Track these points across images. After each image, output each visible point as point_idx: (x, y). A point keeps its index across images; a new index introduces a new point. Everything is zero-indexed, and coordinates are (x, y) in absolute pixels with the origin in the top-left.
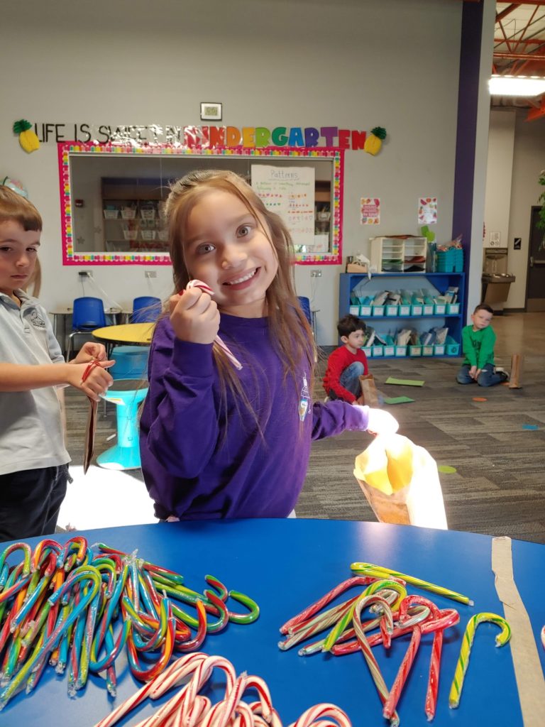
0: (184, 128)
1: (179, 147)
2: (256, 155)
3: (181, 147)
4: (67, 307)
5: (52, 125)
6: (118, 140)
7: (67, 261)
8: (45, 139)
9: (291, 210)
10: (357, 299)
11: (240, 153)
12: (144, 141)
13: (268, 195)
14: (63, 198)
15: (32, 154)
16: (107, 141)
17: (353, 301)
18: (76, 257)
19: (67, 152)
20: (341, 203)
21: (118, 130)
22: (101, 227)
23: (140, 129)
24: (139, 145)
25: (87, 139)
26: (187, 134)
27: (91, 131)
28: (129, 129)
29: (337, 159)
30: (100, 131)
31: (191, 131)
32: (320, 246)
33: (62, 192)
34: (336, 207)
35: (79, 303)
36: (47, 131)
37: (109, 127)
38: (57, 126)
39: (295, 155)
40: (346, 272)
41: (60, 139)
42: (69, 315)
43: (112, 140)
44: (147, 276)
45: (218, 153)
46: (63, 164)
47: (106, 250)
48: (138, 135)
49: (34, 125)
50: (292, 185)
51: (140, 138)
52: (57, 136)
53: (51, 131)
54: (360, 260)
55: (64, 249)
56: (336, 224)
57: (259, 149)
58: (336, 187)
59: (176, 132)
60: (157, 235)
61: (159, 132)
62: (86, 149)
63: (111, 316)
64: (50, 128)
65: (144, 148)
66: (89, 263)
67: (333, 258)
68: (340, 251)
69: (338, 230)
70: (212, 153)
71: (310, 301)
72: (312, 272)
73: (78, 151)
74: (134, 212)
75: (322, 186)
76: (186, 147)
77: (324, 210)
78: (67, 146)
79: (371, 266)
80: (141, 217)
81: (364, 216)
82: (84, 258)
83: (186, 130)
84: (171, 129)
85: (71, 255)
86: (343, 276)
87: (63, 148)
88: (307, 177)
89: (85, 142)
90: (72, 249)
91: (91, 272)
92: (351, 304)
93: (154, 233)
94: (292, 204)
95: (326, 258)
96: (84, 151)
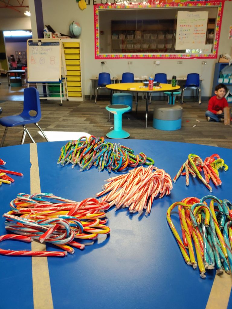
1: (145, 4)
2: (181, 6)
3: (146, 4)
4: (96, 77)
6: (119, 2)
7: (97, 57)
8: (89, 3)
9: (195, 32)
10: (223, 75)
11: (173, 5)
12: (130, 2)
13: (184, 26)
14: (96, 30)
15: (83, 10)
16: (114, 3)
17: (221, 76)
18: (100, 56)
19: (97, 9)
20: (220, 29)
22: (111, 43)
24: (128, 4)
25: (106, 3)
29: (220, 6)
32: (207, 50)
33: (95, 27)
34: (217, 31)
35: (101, 75)
39: (199, 5)
40: (219, 62)
41: (95, 3)
42: (97, 80)
44: (128, 63)
45: (163, 6)
46: (96, 15)
47: (112, 52)
50: (196, 20)
51: (128, 1)
52: (94, 2)
54: (226, 57)
55: (96, 52)
56: (216, 39)
57: (182, 3)
58: (218, 21)
60: (134, 46)
62: (106, 7)
63: (113, 81)
65: (130, 5)
66: (105, 58)
67: (213, 55)
68: (217, 52)
69: (217, 42)
70: (160, 6)
71: (200, 76)
72: (203, 62)
73: (102, 8)
74: (125, 36)
75: (211, 21)
76: (148, 4)
77: (212, 33)
78: (98, 6)
79: (231, 59)
80: (127, 38)
81: (231, 35)
82: (103, 56)
85: (98, 55)
86: (217, 64)
87: (96, 7)
88: (204, 16)
89: (105, 4)
90: (99, 52)
91: (106, 62)
92: (219, 77)
93: (133, 45)
94: (196, 30)
95: (210, 55)
96: (104, 8)
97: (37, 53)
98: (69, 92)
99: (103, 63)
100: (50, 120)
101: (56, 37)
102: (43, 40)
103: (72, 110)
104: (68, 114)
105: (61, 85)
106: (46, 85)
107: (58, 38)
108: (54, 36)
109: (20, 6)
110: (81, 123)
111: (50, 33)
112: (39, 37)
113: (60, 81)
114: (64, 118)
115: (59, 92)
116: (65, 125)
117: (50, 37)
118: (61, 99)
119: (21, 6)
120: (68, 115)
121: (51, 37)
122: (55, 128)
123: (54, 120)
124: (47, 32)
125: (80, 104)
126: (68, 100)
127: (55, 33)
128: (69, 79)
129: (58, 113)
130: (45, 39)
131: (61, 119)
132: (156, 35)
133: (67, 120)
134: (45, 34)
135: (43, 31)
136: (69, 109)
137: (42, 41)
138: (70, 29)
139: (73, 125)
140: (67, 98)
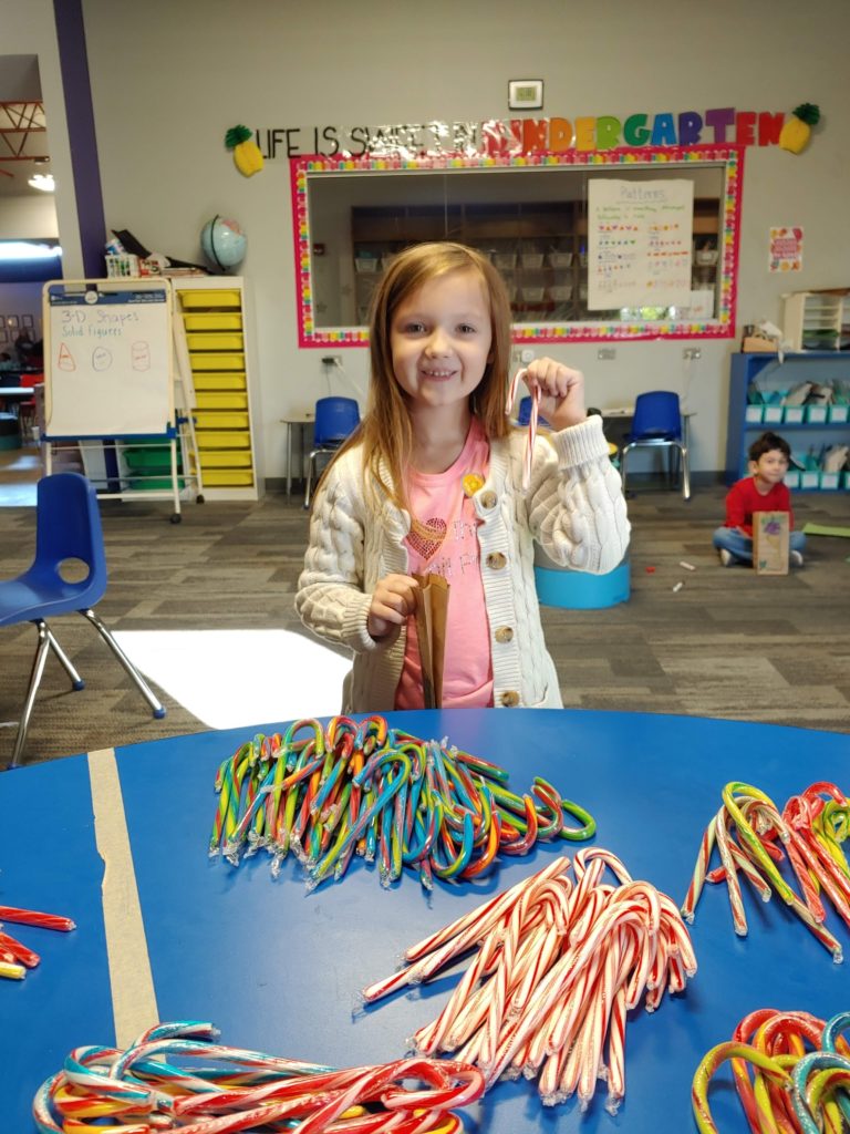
0: (483, 123)
1: (474, 155)
2: (597, 162)
3: (478, 155)
4: (306, 412)
5: (282, 131)
6: (380, 150)
7: (305, 342)
8: (271, 154)
9: (652, 250)
10: (759, 395)
11: (571, 160)
12: (420, 149)
13: (615, 228)
14: (299, 244)
15: (253, 177)
16: (364, 152)
17: (753, 399)
18: (317, 336)
19: (304, 172)
20: (737, 238)
21: (380, 134)
22: (352, 286)
23: (413, 130)
24: (412, 156)
25: (332, 151)
26: (487, 133)
27: (338, 136)
28: (397, 130)
29: (732, 163)
30: (353, 138)
31: (493, 129)
32: (699, 309)
33: (297, 235)
34: (728, 245)
35: (324, 406)
36: (275, 141)
37: (367, 130)
38: (289, 131)
39: (661, 160)
40: (742, 351)
41: (293, 152)
43: (371, 149)
45: (536, 163)
46: (298, 192)
48: (410, 139)
49: (255, 133)
50: (654, 210)
51: (414, 144)
52: (290, 148)
53: (280, 141)
54: (765, 332)
55: (301, 323)
56: (727, 272)
57: (602, 154)
58: (729, 212)
59: (470, 133)
61: (443, 132)
62: (333, 167)
64: (278, 136)
65: (419, 160)
66: (336, 344)
67: (721, 328)
68: (733, 316)
69: (731, 282)
70: (527, 163)
71: (681, 397)
72: (686, 350)
73: (320, 170)
75: (705, 207)
76: (485, 155)
77: (706, 247)
78: (303, 162)
79: (783, 340)
81: (775, 258)
82: (329, 336)
83: (485, 127)
84: (462, 128)
85: (310, 333)
86: (738, 358)
87: (298, 166)
88: (681, 193)
89: (331, 155)
90: (312, 324)
91: (340, 358)
92: (749, 402)
94: (654, 241)
95: (709, 328)
96: (328, 170)
97: (81, 333)
98: (203, 468)
99: (328, 361)
100: (135, 583)
101: (151, 272)
102: (103, 285)
103: (219, 537)
104: (203, 554)
105: (173, 445)
106: (118, 446)
107: (160, 274)
108: (143, 267)
109: (13, 156)
110: (256, 592)
111: (132, 258)
112: (88, 275)
113: (172, 433)
114: (191, 573)
115: (169, 472)
116: (196, 602)
117: (129, 273)
118: (175, 495)
119: (18, 158)
120: (205, 559)
121: (132, 273)
122: (158, 616)
123: (150, 582)
124: (118, 254)
125: (248, 514)
126: (200, 499)
127: (150, 259)
128: (204, 421)
129: (164, 554)
130: (110, 279)
131: (177, 579)
132: (515, 257)
133: (202, 579)
134: (111, 261)
135: (105, 252)
136: (207, 534)
137: (100, 288)
138: (202, 243)
139: (224, 600)
140: (197, 492)
